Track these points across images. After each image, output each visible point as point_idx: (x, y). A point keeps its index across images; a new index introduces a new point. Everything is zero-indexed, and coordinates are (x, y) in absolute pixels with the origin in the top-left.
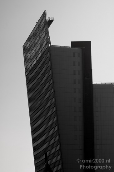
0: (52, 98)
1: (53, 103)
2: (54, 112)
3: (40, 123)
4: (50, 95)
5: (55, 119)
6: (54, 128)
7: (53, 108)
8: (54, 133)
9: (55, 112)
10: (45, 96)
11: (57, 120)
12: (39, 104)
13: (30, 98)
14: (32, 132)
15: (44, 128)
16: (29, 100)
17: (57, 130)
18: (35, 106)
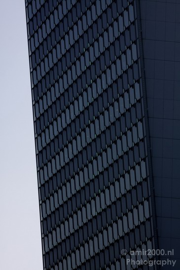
0: (133, 86)
1: (134, 106)
2: (137, 144)
3: (78, 188)
4: (126, 72)
5: (141, 172)
6: (137, 207)
7: (136, 125)
8: (137, 231)
9: (141, 144)
10: (103, 76)
11: (151, 176)
12: (79, 106)
13: (40, 82)
14: (44, 221)
15: (93, 209)
16: (35, 89)
17: (149, 219)
18: (60, 115)
